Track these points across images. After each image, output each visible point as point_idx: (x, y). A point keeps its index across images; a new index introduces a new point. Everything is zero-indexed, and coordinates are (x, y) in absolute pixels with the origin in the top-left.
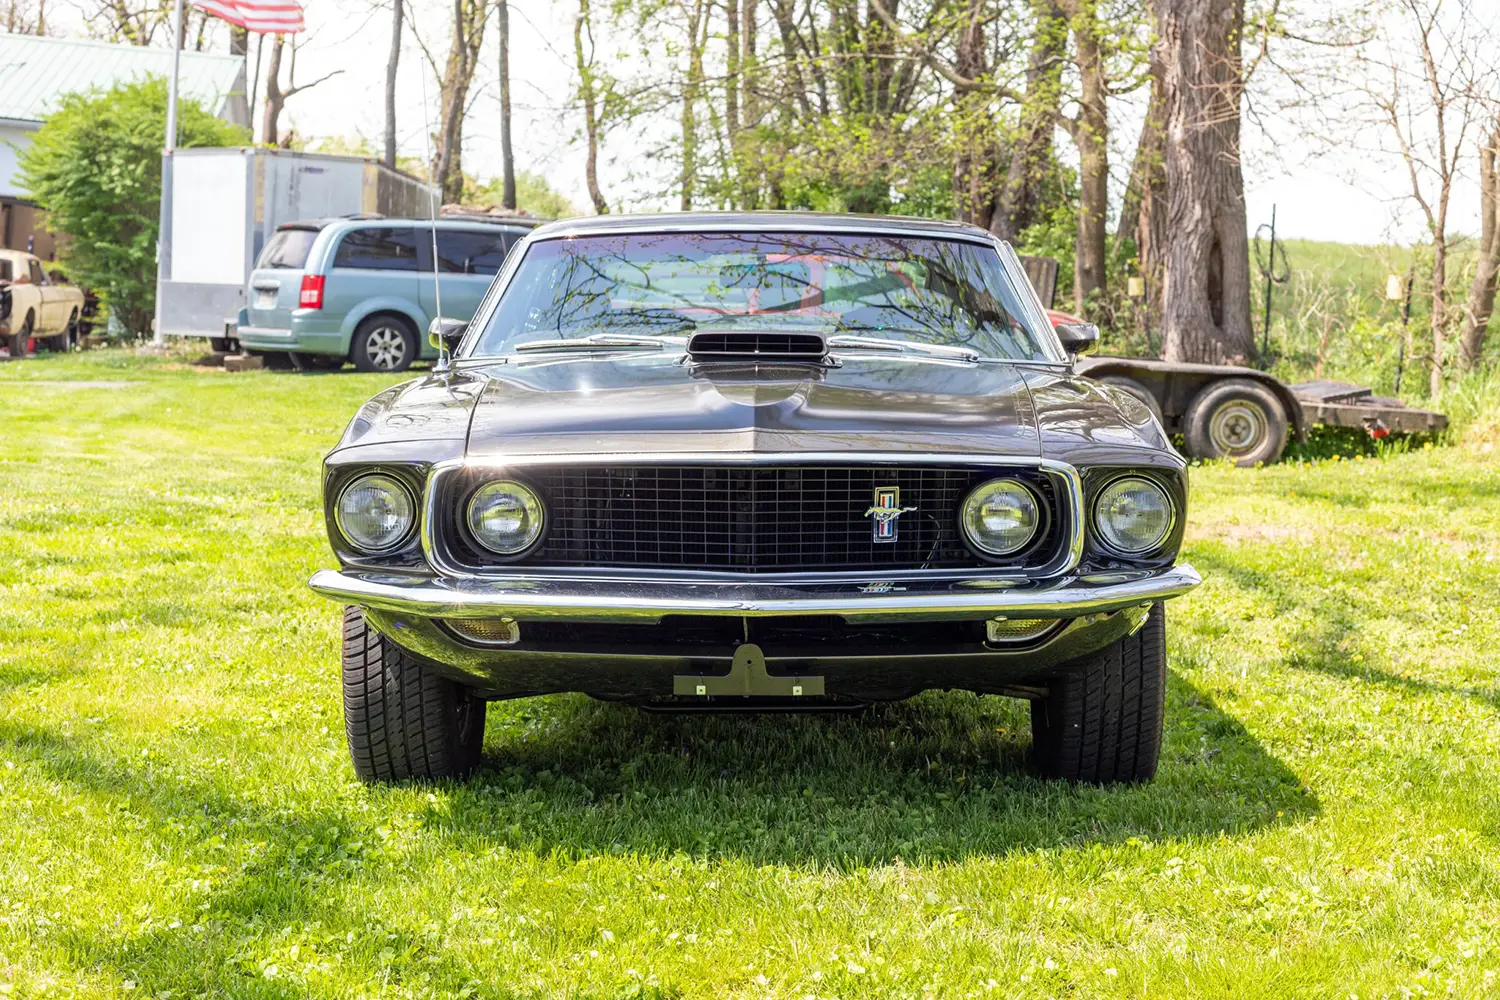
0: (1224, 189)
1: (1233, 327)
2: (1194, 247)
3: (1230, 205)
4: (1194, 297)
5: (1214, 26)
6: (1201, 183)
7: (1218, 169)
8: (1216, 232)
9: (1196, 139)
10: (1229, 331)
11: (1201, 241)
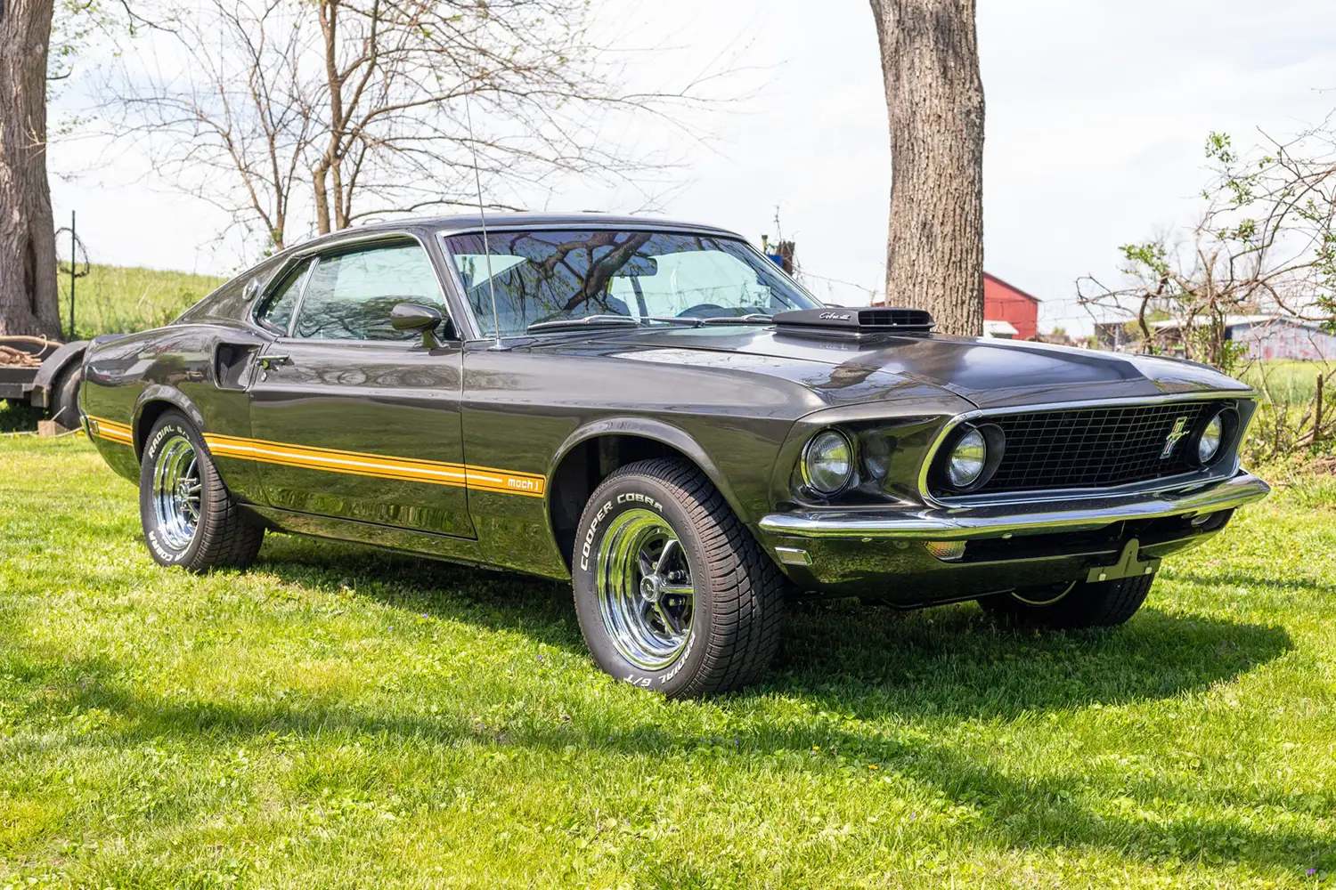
0: (37, 197)
1: (45, 315)
2: (14, 246)
3: (41, 212)
4: (16, 289)
5: (29, 57)
6: (18, 192)
7: (32, 181)
8: (31, 234)
9: (14, 154)
10: (43, 318)
11: (20, 241)
